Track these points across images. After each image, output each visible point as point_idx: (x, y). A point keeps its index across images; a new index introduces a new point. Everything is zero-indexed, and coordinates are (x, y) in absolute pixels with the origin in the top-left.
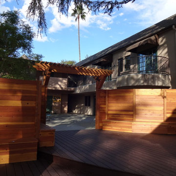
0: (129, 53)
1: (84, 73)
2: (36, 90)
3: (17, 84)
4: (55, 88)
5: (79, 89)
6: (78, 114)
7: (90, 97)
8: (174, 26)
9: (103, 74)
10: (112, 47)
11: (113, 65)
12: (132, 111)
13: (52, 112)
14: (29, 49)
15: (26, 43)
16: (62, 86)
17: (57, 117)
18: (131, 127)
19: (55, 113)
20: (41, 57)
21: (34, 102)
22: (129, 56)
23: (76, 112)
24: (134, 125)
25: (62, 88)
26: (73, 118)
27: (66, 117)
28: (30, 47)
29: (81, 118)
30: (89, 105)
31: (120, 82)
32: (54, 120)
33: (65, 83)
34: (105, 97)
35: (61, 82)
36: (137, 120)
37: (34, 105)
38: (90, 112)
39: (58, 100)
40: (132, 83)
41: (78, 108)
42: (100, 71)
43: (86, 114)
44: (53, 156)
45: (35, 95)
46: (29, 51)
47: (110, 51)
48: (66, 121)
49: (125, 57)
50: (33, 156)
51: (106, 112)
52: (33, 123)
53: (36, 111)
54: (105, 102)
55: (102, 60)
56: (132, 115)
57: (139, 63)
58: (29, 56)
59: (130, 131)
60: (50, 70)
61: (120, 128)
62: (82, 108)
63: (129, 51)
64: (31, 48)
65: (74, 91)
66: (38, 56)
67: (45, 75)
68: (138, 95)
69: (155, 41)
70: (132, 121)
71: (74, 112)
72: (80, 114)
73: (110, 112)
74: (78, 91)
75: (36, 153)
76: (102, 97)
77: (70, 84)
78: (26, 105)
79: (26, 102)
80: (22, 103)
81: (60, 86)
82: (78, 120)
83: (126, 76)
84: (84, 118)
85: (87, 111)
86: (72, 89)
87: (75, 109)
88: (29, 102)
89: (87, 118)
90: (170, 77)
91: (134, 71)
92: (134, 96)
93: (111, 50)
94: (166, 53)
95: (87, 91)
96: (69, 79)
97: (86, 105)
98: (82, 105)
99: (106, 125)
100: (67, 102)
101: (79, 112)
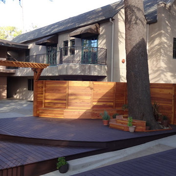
5: (21, 72)
6: (19, 99)
8: (111, 19)
12: (65, 100)
18: (63, 114)
23: (18, 97)
24: (66, 112)
26: (13, 106)
29: (22, 105)
30: (33, 90)
34: (42, 87)
36: (69, 107)
41: (19, 93)
48: (5, 108)
49: (70, 40)
51: (43, 101)
54: (42, 91)
55: (46, 42)
56: (65, 104)
59: (62, 117)
61: (54, 115)
62: (24, 93)
65: (14, 73)
69: (96, 30)
70: (65, 108)
71: (15, 97)
73: (46, 101)
74: (19, 74)
76: (39, 87)
82: (18, 107)
83: (66, 66)
84: (25, 105)
86: (12, 71)
87: (16, 94)
89: (28, 105)
90: (106, 67)
91: (73, 61)
94: (104, 44)
97: (29, 89)
98: (25, 89)
99: (42, 113)
100: (6, 86)
101: (21, 98)
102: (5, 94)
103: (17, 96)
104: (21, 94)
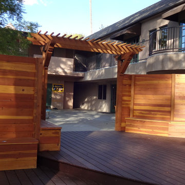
0: (167, 22)
1: (100, 50)
2: (34, 71)
3: (8, 61)
4: (55, 72)
5: (91, 75)
6: (88, 110)
7: (105, 87)
9: (128, 51)
10: (140, 13)
11: (141, 40)
12: (170, 106)
13: (52, 107)
14: (18, 15)
15: (15, 6)
16: (66, 70)
17: (58, 114)
18: (167, 129)
19: (55, 109)
20: (37, 26)
21: (32, 88)
22: (166, 26)
23: (86, 108)
24: (171, 125)
25: (65, 72)
26: (81, 116)
27: (72, 114)
28: (21, 11)
29: (92, 116)
30: (105, 98)
31: (151, 65)
32: (55, 117)
33: (70, 65)
34: (130, 85)
35: (65, 63)
36: (175, 119)
37: (32, 93)
38: (105, 108)
39: (60, 90)
40: (169, 66)
41: (88, 102)
42: (124, 47)
43: (100, 110)
44: (59, 162)
45: (33, 78)
46: (19, 18)
47: (137, 19)
48: (71, 119)
49: (160, 28)
50: (31, 163)
51: (131, 106)
52: (31, 118)
53: (35, 101)
54: (130, 92)
55: (125, 32)
56: (170, 112)
57: (180, 37)
58: (19, 25)
59: (164, 134)
60: (52, 44)
61: (151, 130)
62: (93, 103)
63: (166, 19)
64: (22, 13)
65: (82, 78)
66: (32, 25)
67: (45, 51)
68: (178, 84)
70: (170, 120)
71: (82, 107)
72: (91, 110)
73: (136, 107)
74: (88, 78)
75: (36, 158)
76: (125, 85)
77: (77, 67)
78: (21, 92)
79: (21, 88)
80: (15, 89)
81: (63, 69)
82: (89, 118)
83: (161, 56)
84: (97, 117)
85: (101, 106)
86: (81, 74)
87: (83, 104)
88: (25, 88)
89: (101, 117)
91: (173, 49)
92: (173, 84)
93: (139, 18)
95: (102, 78)
96: (75, 60)
97: (100, 98)
98: (95, 97)
99: (130, 126)
100: (73, 93)
101: (89, 109)
102: (71, 103)
103: (84, 107)
104: (90, 104)
